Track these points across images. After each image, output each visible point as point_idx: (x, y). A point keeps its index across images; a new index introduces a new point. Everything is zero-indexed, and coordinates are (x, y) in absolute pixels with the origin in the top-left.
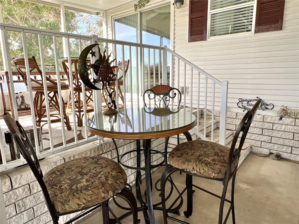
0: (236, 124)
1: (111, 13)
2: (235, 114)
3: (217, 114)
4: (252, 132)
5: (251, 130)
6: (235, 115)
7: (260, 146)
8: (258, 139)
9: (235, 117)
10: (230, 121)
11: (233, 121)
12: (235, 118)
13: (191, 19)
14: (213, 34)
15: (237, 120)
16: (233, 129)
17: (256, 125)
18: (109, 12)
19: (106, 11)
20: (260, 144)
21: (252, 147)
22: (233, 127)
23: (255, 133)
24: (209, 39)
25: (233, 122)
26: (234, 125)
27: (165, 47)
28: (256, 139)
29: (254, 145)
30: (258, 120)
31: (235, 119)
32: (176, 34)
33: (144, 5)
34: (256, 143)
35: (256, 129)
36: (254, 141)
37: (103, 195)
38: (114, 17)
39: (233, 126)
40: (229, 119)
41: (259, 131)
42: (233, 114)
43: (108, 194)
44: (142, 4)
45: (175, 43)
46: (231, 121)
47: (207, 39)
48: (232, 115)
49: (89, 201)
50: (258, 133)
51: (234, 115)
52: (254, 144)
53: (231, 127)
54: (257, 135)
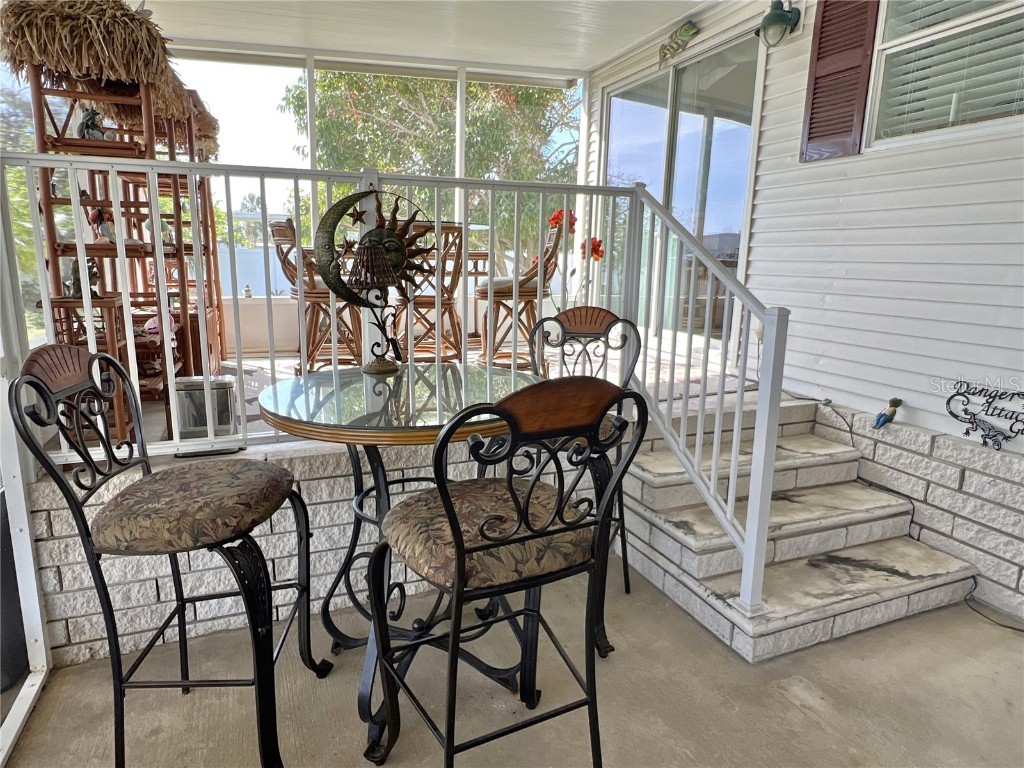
0: (928, 477)
1: (604, 79)
2: (928, 438)
3: (864, 427)
4: (989, 520)
5: (985, 512)
6: (929, 444)
7: (1013, 586)
8: (1008, 556)
9: (926, 449)
10: (908, 461)
11: (918, 462)
12: (927, 453)
13: (816, 79)
14: (887, 131)
15: (934, 464)
16: (915, 496)
17: (1004, 497)
18: (598, 76)
19: (592, 72)
20: (1015, 577)
21: (979, 579)
22: (916, 488)
23: (998, 527)
24: (869, 150)
25: (916, 469)
26: (921, 481)
27: (638, 190)
28: (1001, 554)
29: (989, 574)
30: (1017, 480)
31: (926, 460)
32: (765, 136)
33: (684, 47)
34: (997, 567)
35: (1004, 511)
36: (989, 557)
37: (167, 536)
38: (609, 90)
39: (917, 485)
40: (905, 453)
41: (1015, 524)
42: (922, 438)
43: (180, 538)
44: (680, 42)
45: (761, 167)
46: (910, 463)
47: (863, 149)
48: (915, 442)
49: (136, 539)
50: (1010, 531)
51: (924, 443)
52: (989, 570)
53: (909, 487)
54: (1006, 539)
